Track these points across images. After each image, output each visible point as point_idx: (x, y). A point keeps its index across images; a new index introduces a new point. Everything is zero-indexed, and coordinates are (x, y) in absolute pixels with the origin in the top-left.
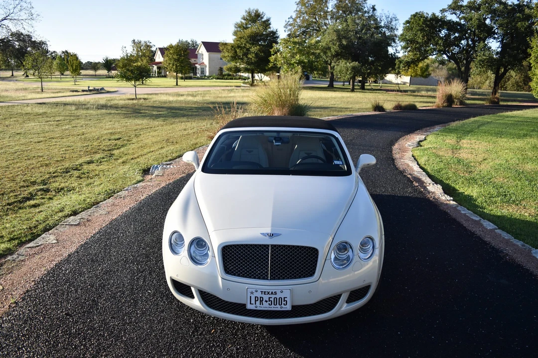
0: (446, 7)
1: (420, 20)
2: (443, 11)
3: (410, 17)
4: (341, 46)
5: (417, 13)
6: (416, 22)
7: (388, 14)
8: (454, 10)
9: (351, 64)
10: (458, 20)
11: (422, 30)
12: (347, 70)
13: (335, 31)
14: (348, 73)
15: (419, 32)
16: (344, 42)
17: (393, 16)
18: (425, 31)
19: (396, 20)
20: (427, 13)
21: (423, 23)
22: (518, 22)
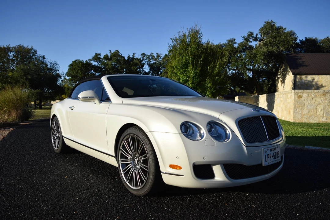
0: (91, 58)
1: (79, 64)
2: (90, 60)
3: (72, 62)
4: (27, 79)
5: (76, 60)
6: (77, 65)
7: (51, 62)
8: (96, 59)
9: (35, 91)
10: (99, 65)
11: (81, 70)
12: (33, 95)
13: (22, 70)
14: (33, 97)
15: (80, 71)
16: (29, 77)
17: (55, 63)
18: (83, 70)
19: (57, 65)
20: (83, 61)
21: (82, 66)
22: (131, 66)
